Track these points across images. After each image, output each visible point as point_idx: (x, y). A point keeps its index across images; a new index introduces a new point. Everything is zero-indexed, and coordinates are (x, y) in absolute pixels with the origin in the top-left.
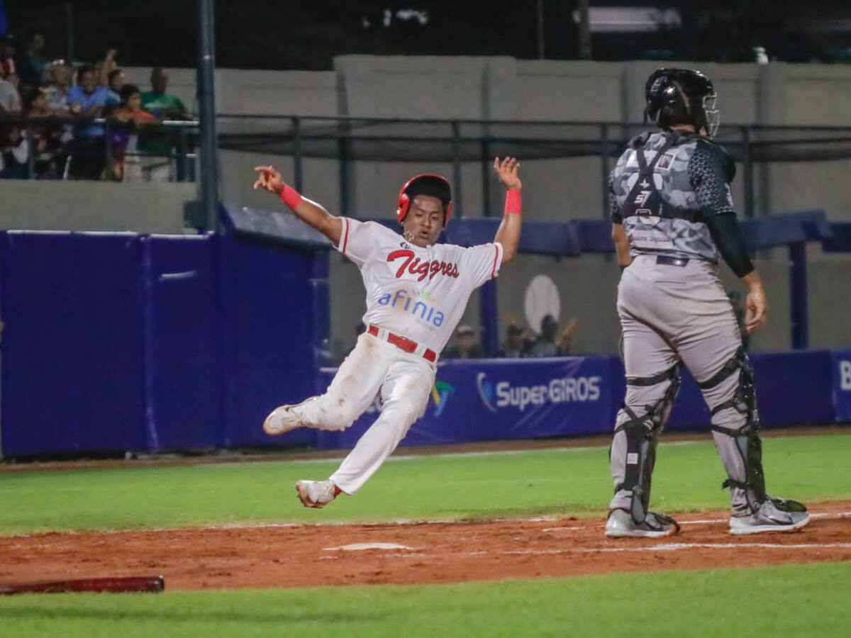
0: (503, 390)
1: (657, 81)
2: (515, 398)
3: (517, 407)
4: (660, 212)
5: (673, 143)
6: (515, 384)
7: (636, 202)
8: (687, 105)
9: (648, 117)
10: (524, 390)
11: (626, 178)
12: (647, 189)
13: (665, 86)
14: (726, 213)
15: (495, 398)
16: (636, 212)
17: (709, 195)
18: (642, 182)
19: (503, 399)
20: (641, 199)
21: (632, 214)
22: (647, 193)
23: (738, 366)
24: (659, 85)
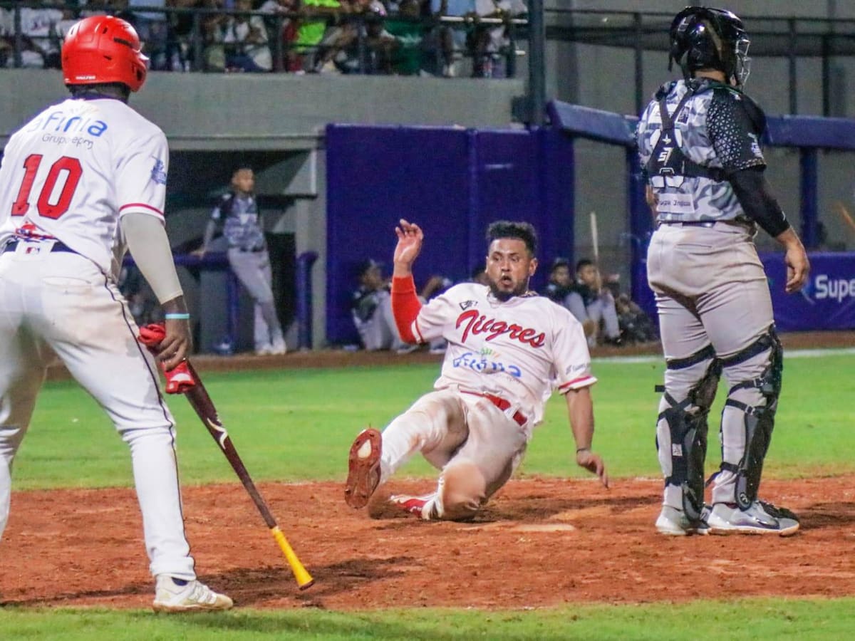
0: (821, 282)
1: (684, 20)
2: (833, 290)
3: (835, 300)
4: (683, 171)
5: (693, 92)
6: (833, 276)
7: (660, 160)
8: (719, 49)
9: (674, 59)
10: (843, 282)
11: (648, 136)
12: (669, 145)
13: (694, 25)
14: (750, 167)
15: (813, 290)
16: (660, 172)
17: (729, 150)
18: (664, 138)
19: (821, 291)
20: (664, 157)
21: (656, 173)
22: (669, 150)
23: (771, 344)
24: (687, 24)
